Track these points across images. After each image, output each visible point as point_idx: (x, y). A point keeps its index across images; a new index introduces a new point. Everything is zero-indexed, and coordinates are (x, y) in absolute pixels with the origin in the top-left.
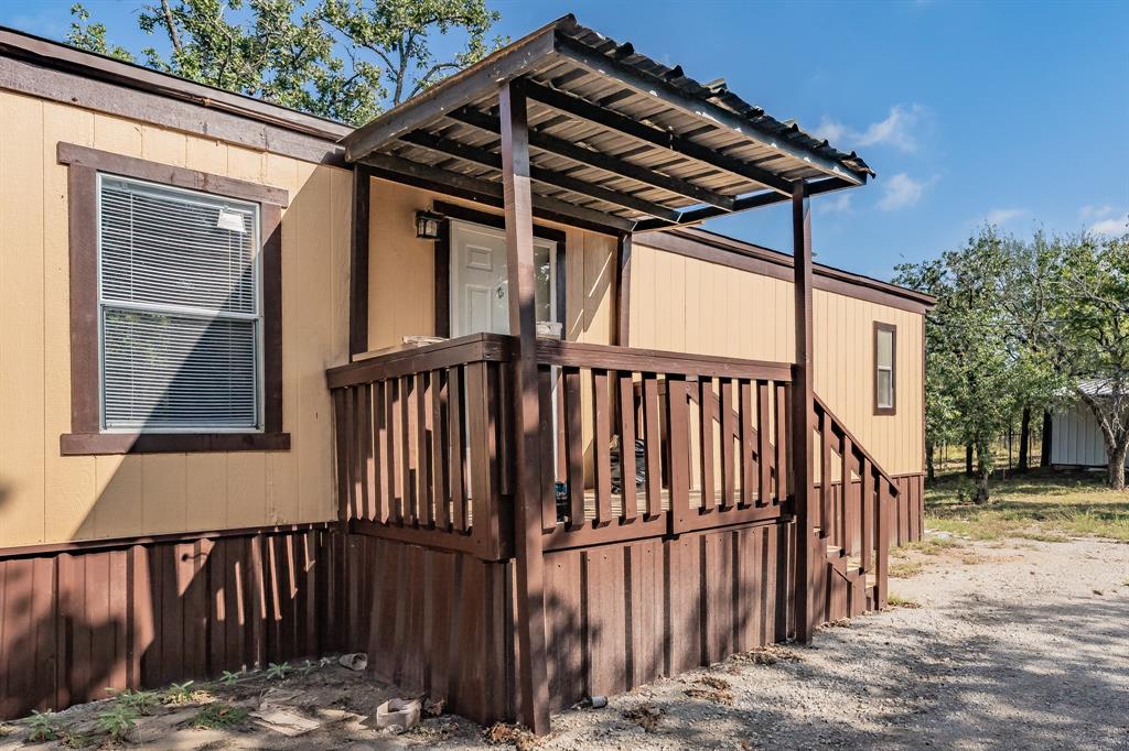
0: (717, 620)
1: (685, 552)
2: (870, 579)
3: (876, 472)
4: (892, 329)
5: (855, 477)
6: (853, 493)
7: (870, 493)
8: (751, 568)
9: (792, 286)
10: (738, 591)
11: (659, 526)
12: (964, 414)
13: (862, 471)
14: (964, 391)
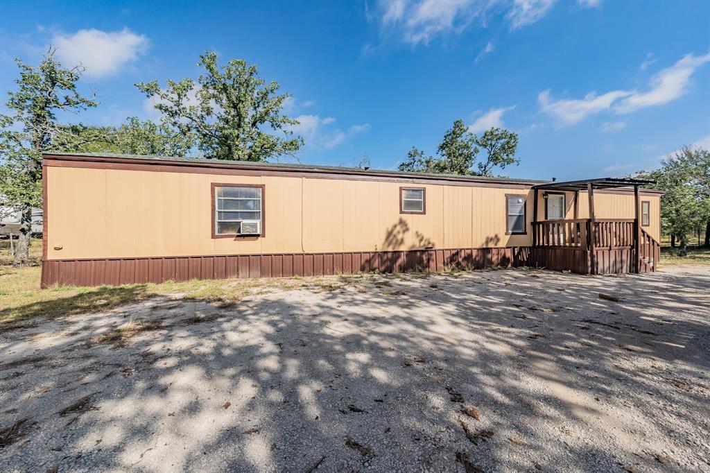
0: (618, 266)
1: (612, 253)
2: (651, 264)
3: (653, 241)
4: (648, 203)
5: (647, 242)
6: (647, 248)
7: (652, 247)
8: (624, 257)
9: (634, 196)
10: (622, 261)
11: (608, 248)
12: (673, 224)
13: (649, 240)
14: (674, 215)
